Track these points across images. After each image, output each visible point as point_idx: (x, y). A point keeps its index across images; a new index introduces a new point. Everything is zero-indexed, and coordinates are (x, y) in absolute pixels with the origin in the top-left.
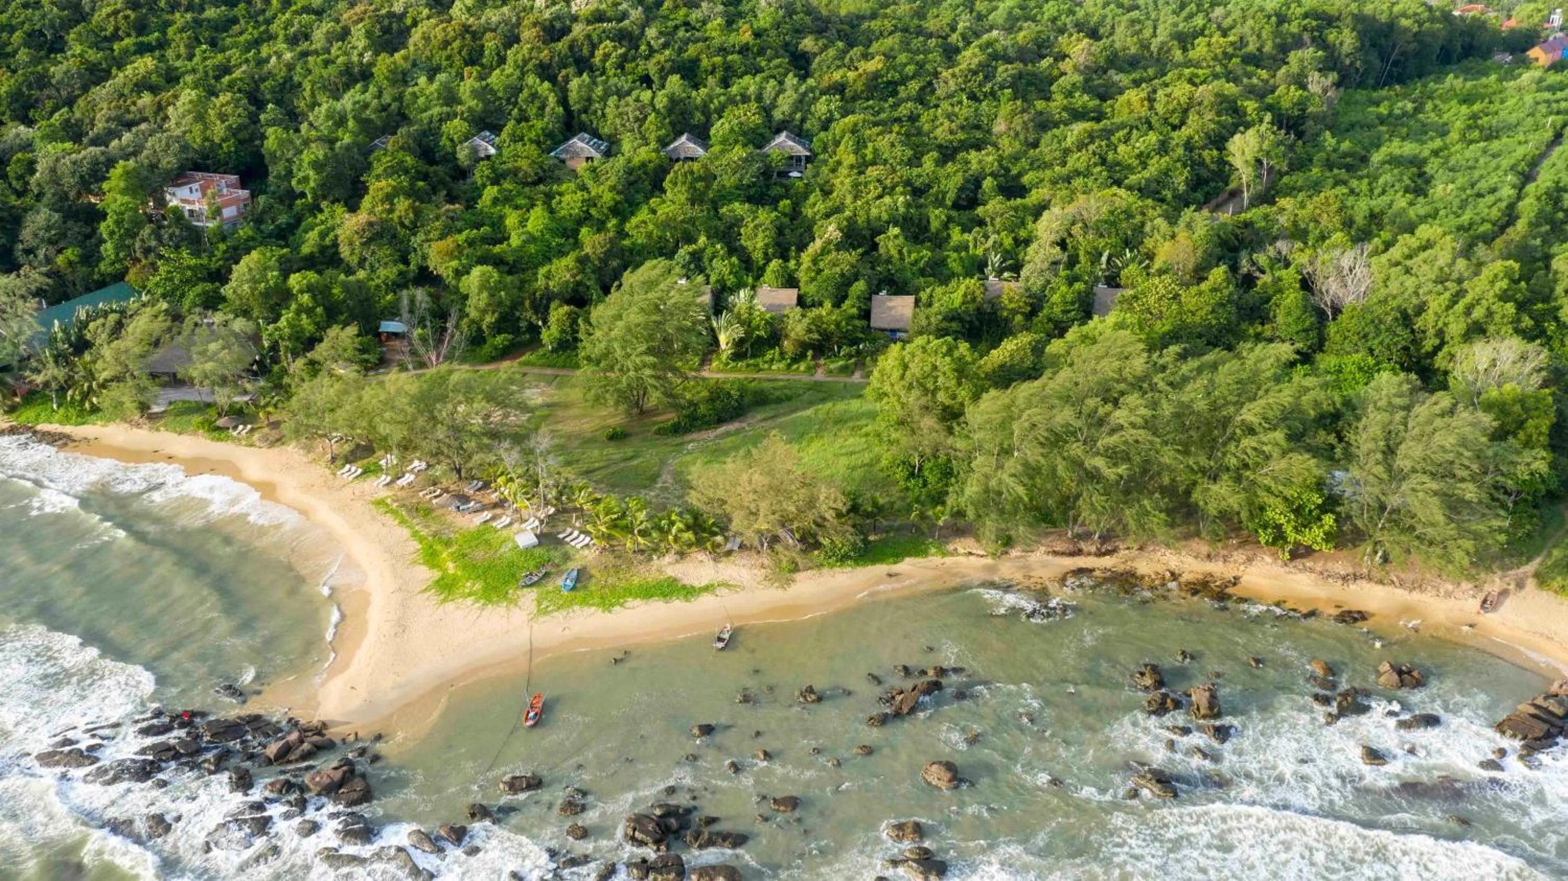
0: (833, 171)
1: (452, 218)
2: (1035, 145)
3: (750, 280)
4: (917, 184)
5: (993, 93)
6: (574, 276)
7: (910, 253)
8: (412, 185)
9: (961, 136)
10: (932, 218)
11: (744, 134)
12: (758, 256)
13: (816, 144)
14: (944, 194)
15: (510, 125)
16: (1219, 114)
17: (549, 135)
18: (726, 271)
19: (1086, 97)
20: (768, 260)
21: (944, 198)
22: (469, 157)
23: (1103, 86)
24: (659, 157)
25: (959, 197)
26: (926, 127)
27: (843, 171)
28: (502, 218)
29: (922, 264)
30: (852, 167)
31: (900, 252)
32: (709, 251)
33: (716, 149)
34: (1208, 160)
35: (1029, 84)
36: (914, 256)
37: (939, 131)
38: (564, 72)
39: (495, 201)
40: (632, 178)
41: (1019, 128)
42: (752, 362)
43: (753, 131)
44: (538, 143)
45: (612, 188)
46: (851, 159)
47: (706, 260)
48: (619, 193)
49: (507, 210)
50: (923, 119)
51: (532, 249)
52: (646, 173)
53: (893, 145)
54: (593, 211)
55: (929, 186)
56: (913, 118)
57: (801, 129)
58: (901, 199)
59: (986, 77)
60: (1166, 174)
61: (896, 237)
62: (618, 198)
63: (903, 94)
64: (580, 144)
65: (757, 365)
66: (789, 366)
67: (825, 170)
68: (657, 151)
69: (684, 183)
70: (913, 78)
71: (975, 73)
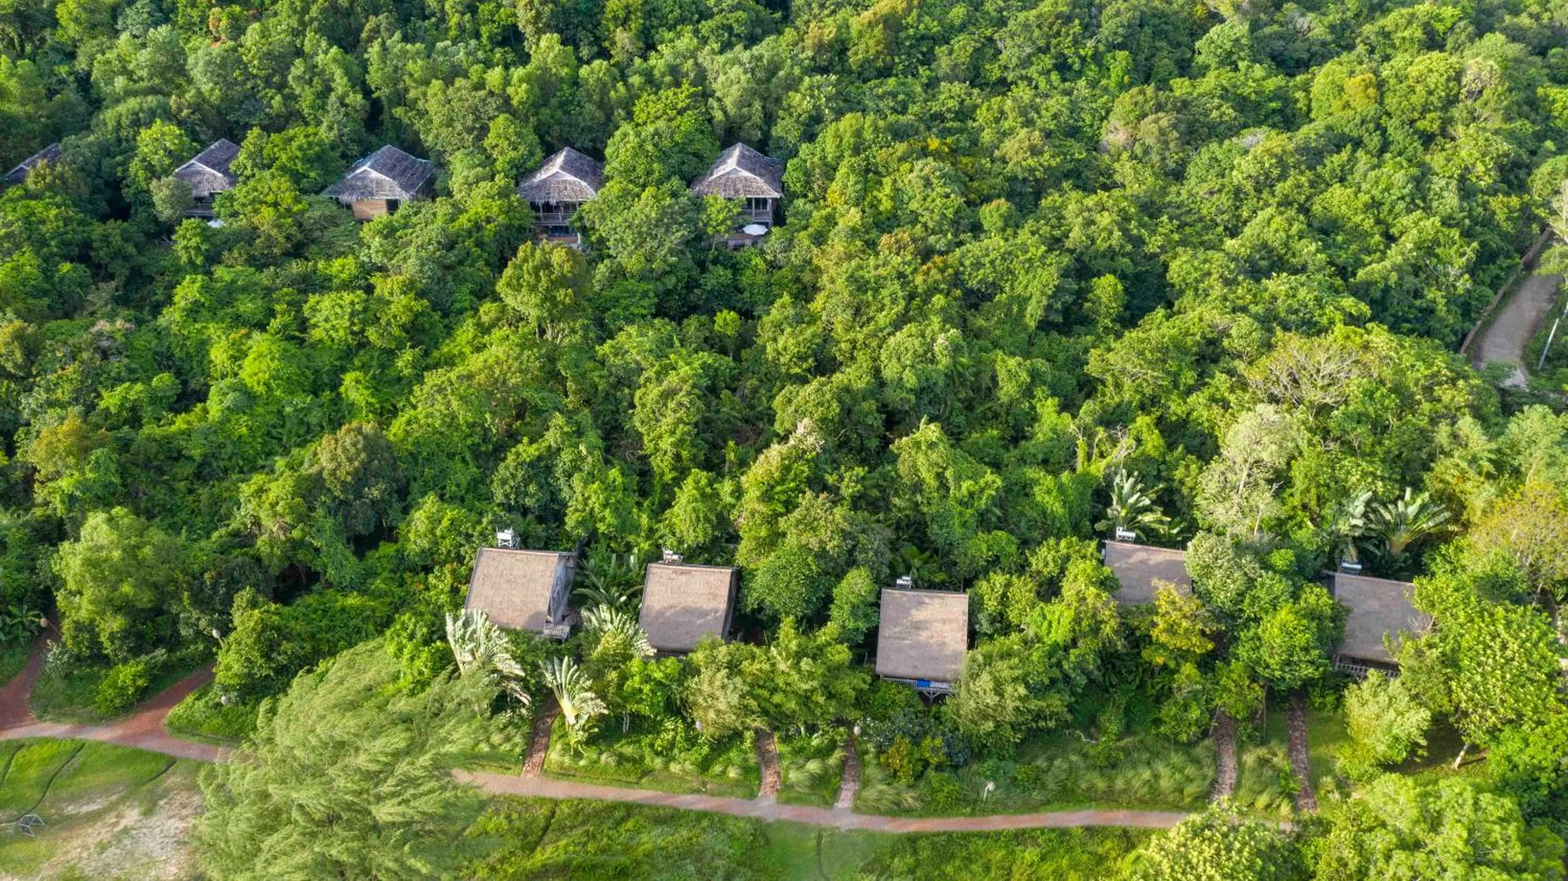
0: (820, 239)
1: (105, 354)
2: (1178, 175)
3: (644, 520)
4: (973, 284)
5: (1097, 57)
6: (286, 529)
7: (958, 478)
8: (47, 273)
9: (1048, 159)
10: (1002, 375)
11: (664, 156)
12: (662, 464)
13: (792, 176)
14: (1023, 301)
15: (253, 134)
16: (1508, 119)
17: (318, 159)
18: (595, 502)
19: (1259, 71)
20: (682, 473)
21: (1022, 311)
22: (173, 201)
23: (1280, 36)
24: (508, 210)
25: (1049, 308)
26: (987, 137)
27: (837, 244)
28: (204, 345)
29: (983, 503)
30: (854, 232)
31: (940, 476)
32: (566, 457)
33: (613, 188)
34: (1500, 216)
35: (1157, 33)
36: (966, 485)
37: (1009, 147)
38: (372, 21)
39: (194, 312)
40: (452, 258)
41: (1150, 141)
42: (628, 750)
43: (681, 148)
44: (296, 177)
45: (409, 287)
46: (853, 217)
47: (559, 472)
48: (421, 295)
49: (213, 329)
50: (982, 115)
51: (242, 426)
52: (480, 244)
53: (928, 183)
54: (372, 334)
55: (996, 287)
56: (965, 114)
57: (767, 136)
58: (941, 339)
59: (1086, 27)
60: (1430, 252)
61: (932, 445)
62: (418, 306)
63: (944, 62)
64: (375, 175)
65: (637, 761)
66: (704, 765)
67: (803, 238)
68: (504, 194)
69: (533, 289)
70: (962, 28)
71: (1068, 19)
